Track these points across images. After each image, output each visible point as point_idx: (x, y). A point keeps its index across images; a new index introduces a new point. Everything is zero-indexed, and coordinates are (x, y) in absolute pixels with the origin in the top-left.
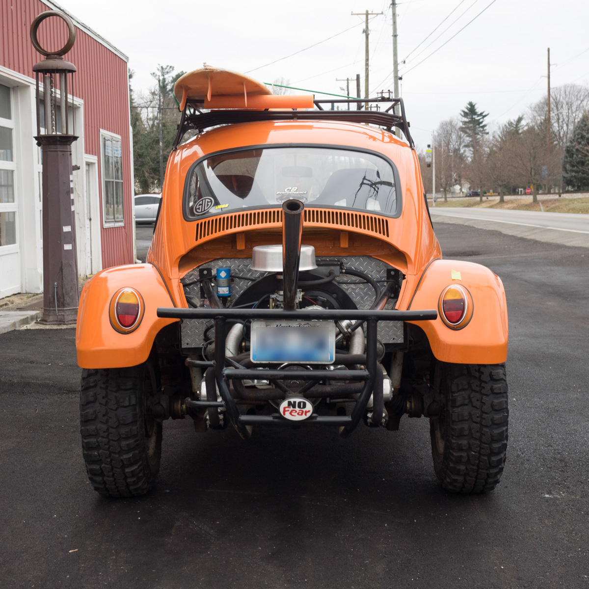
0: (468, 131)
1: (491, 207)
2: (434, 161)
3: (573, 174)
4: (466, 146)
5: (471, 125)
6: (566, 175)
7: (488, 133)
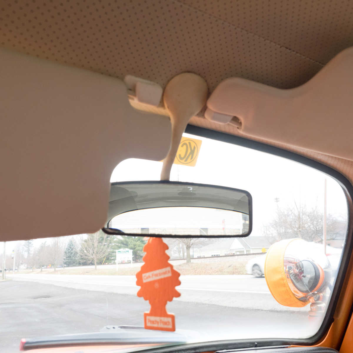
0: (26, 246)
1: (38, 273)
2: (15, 256)
3: (67, 260)
4: (25, 251)
5: (28, 244)
6: (64, 261)
7: (33, 247)
